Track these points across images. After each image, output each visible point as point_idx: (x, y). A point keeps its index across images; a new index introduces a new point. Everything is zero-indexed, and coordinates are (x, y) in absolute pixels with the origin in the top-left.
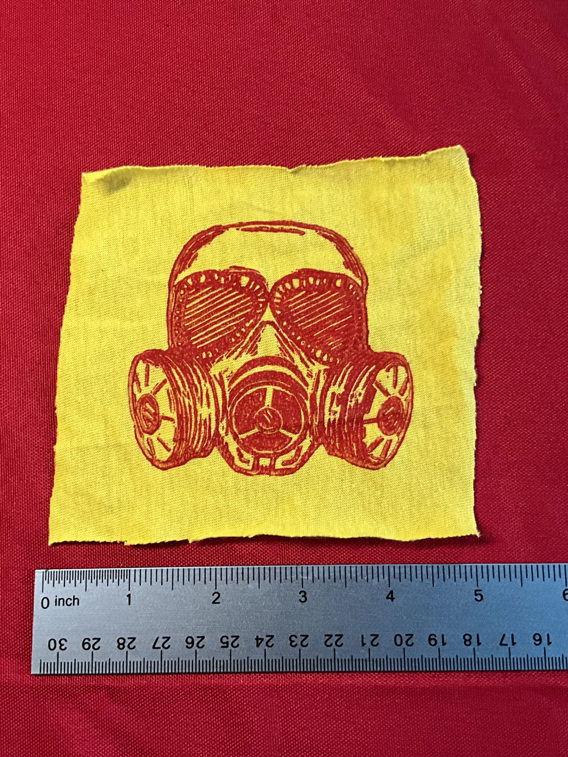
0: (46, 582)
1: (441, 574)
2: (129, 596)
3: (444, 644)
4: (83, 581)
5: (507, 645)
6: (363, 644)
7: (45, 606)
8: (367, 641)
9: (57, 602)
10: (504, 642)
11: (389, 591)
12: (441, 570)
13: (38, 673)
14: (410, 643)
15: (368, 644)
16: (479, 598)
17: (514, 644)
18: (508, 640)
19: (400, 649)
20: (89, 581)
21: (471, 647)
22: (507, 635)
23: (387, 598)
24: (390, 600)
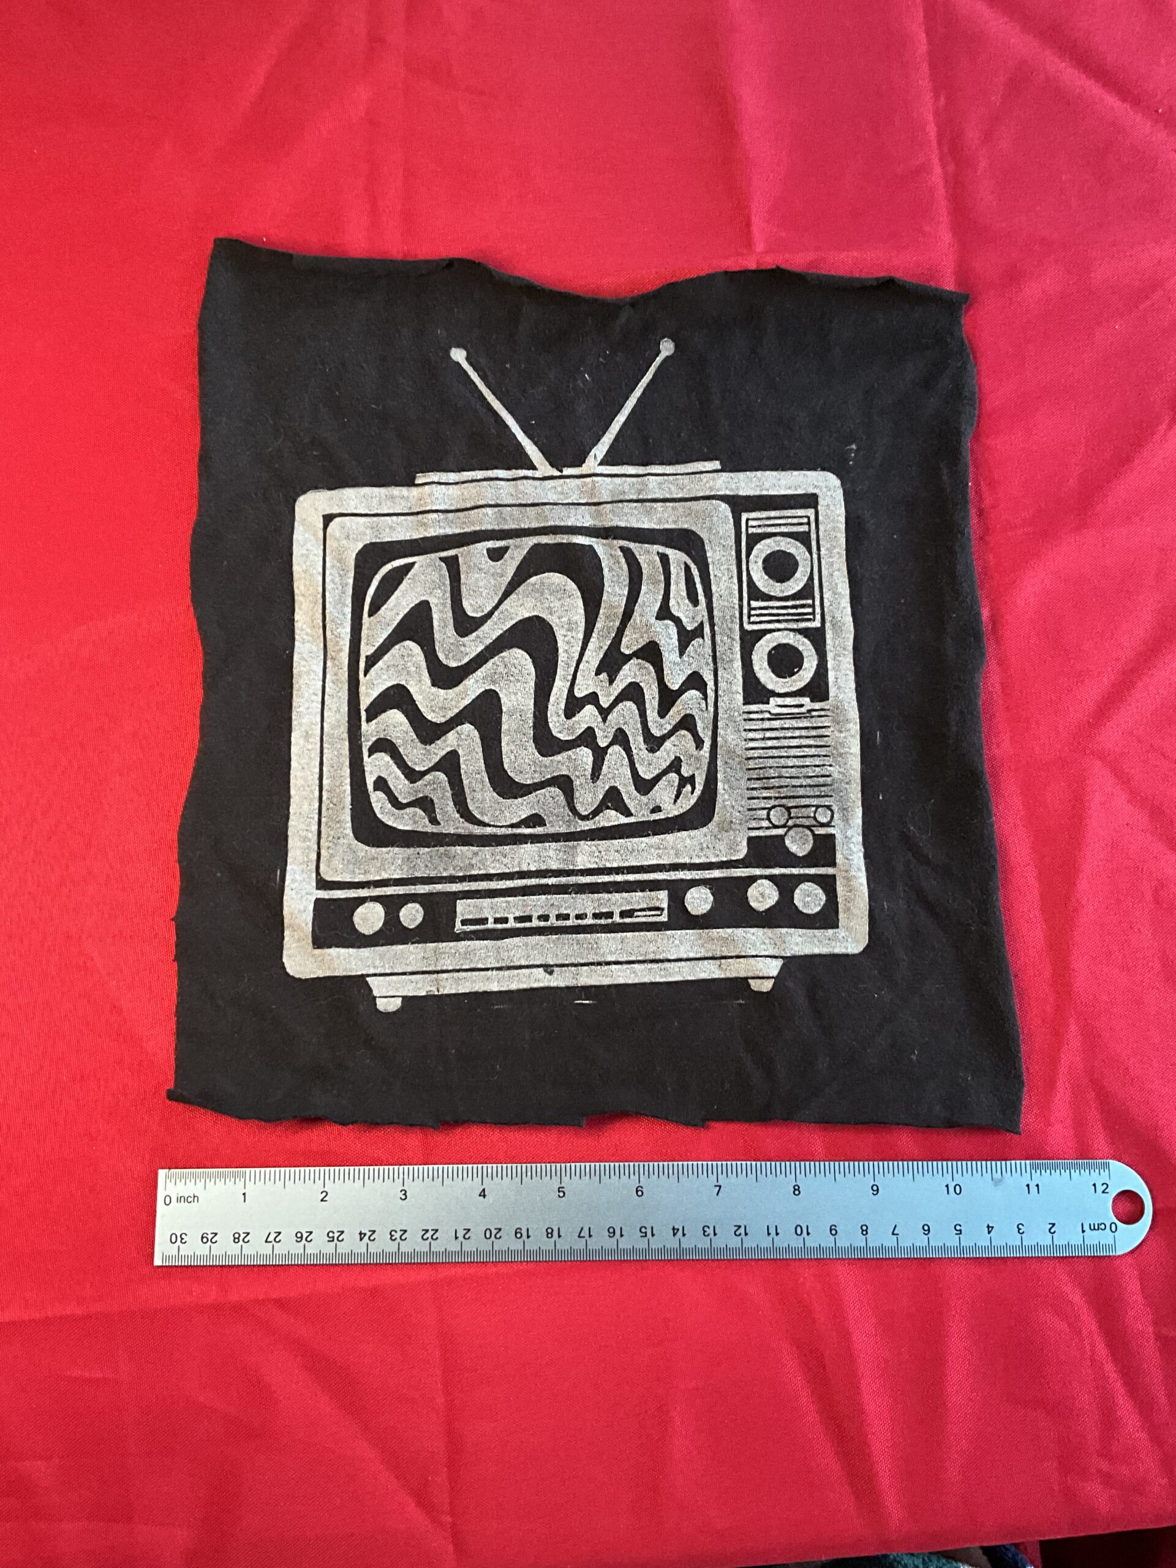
0: (168, 1181)
1: (529, 1174)
2: (244, 1194)
3: (528, 1237)
4: (203, 1180)
5: (584, 1237)
6: (456, 1238)
7: (168, 1202)
8: (460, 1234)
9: (179, 1200)
10: (582, 1235)
11: (482, 1189)
12: (529, 1169)
13: (160, 1264)
14: (498, 1236)
15: (461, 1238)
16: (561, 1194)
17: (590, 1236)
18: (585, 1233)
19: (490, 1241)
20: (208, 1180)
21: (553, 1240)
22: (584, 1229)
23: (480, 1195)
24: (482, 1198)
